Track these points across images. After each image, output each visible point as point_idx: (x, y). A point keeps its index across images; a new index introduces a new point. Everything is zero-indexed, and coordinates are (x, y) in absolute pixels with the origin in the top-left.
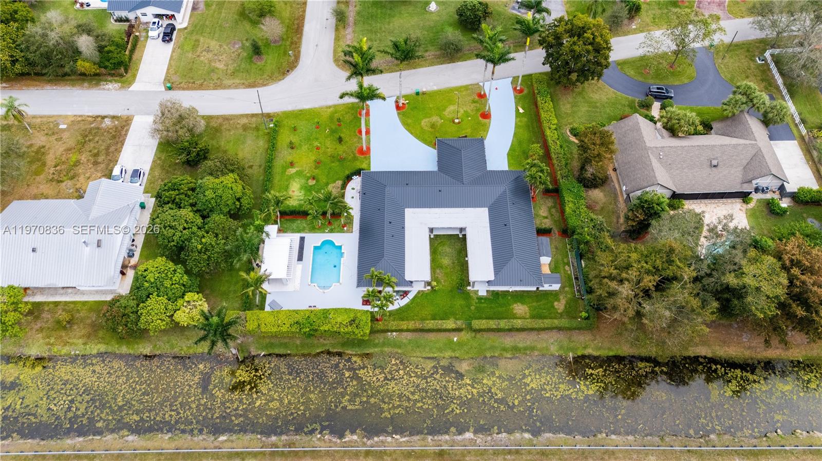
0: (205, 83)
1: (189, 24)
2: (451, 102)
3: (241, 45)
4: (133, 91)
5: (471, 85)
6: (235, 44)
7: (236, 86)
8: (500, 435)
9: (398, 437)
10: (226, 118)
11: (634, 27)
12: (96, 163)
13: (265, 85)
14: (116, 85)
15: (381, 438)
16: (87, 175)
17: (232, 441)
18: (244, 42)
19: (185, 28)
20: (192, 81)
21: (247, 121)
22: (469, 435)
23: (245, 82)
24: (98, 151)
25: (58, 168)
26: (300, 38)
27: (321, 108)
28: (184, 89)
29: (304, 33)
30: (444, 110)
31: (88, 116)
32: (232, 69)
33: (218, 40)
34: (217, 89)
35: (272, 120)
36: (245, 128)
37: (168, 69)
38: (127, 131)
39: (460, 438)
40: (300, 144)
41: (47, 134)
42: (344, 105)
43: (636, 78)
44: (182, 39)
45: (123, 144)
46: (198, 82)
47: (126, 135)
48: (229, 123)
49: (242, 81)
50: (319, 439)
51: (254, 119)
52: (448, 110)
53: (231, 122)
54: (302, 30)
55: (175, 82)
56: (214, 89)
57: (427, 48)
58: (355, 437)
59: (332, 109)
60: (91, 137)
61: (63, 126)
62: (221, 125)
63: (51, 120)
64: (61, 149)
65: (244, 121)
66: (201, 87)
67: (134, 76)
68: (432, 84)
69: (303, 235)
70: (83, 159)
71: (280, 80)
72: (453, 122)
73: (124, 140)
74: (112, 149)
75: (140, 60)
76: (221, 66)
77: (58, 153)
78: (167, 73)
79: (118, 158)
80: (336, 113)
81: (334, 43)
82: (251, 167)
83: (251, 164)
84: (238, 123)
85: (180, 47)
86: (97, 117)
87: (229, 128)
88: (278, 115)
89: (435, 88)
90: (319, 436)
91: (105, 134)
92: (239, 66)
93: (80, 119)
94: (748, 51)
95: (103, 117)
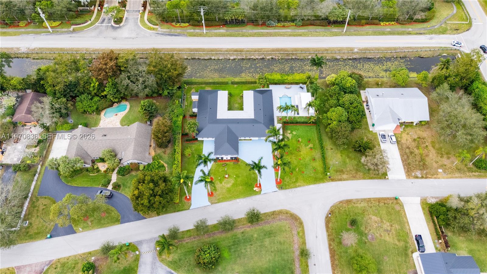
0: (378, 204)
1: (412, 257)
2: (229, 190)
3: (368, 238)
4: (418, 196)
5: (216, 203)
6: (373, 239)
7: (358, 201)
8: (222, 58)
9: (254, 58)
10: (354, 178)
11: (93, 258)
12: (408, 148)
13: (341, 202)
14: (430, 201)
15: (260, 58)
16: (408, 142)
17: (306, 56)
18: (366, 241)
19: (412, 253)
20: (386, 205)
21: (343, 176)
22: (232, 58)
23: (354, 205)
24: (411, 155)
25: (425, 145)
26: (330, 245)
27: (304, 186)
28: (388, 198)
29: (328, 250)
30: (233, 184)
31: (431, 178)
32: (366, 216)
33: (385, 241)
34: (369, 199)
35: (329, 177)
36: (342, 172)
37: (405, 214)
38: (405, 168)
39: (235, 57)
40: (310, 161)
41: (445, 165)
42: (291, 188)
43: (113, 209)
44: (410, 242)
45: (402, 159)
46: (382, 204)
47: (404, 166)
48: (352, 175)
49: (356, 205)
50: (279, 57)
51: (339, 177)
52: (231, 184)
53: (351, 176)
54: (331, 253)
55: (396, 204)
56: (370, 198)
57: (243, 235)
58: (268, 58)
59: (297, 184)
60: (421, 164)
61: (440, 171)
62: (356, 173)
63: (450, 176)
64: (431, 156)
65: (345, 176)
66: (379, 200)
67: (423, 209)
68: (240, 204)
69: (298, 115)
70: (416, 150)
71: (333, 206)
72: (228, 175)
73: (403, 163)
74: (405, 157)
75: (427, 222)
76: (374, 218)
77: (431, 153)
78: (405, 211)
79: (399, 151)
80: (295, 182)
81: (305, 240)
82: (332, 149)
83: (332, 150)
84: (347, 174)
85: (408, 234)
86: (426, 178)
87: (351, 172)
88: (327, 181)
89: (238, 200)
90: (279, 58)
91: (415, 166)
92: (362, 218)
93: (435, 176)
94: (27, 233)
95: (422, 177)
